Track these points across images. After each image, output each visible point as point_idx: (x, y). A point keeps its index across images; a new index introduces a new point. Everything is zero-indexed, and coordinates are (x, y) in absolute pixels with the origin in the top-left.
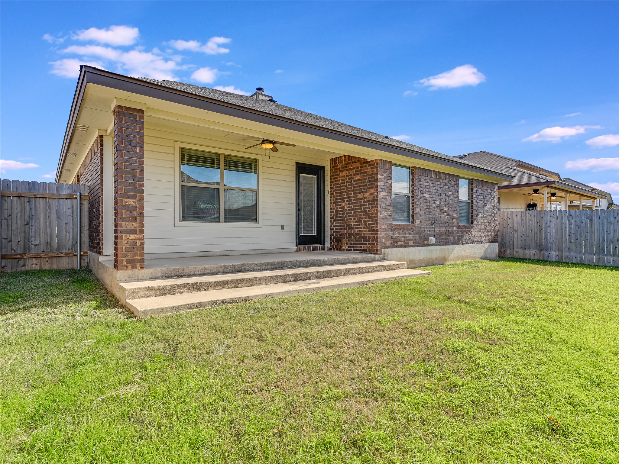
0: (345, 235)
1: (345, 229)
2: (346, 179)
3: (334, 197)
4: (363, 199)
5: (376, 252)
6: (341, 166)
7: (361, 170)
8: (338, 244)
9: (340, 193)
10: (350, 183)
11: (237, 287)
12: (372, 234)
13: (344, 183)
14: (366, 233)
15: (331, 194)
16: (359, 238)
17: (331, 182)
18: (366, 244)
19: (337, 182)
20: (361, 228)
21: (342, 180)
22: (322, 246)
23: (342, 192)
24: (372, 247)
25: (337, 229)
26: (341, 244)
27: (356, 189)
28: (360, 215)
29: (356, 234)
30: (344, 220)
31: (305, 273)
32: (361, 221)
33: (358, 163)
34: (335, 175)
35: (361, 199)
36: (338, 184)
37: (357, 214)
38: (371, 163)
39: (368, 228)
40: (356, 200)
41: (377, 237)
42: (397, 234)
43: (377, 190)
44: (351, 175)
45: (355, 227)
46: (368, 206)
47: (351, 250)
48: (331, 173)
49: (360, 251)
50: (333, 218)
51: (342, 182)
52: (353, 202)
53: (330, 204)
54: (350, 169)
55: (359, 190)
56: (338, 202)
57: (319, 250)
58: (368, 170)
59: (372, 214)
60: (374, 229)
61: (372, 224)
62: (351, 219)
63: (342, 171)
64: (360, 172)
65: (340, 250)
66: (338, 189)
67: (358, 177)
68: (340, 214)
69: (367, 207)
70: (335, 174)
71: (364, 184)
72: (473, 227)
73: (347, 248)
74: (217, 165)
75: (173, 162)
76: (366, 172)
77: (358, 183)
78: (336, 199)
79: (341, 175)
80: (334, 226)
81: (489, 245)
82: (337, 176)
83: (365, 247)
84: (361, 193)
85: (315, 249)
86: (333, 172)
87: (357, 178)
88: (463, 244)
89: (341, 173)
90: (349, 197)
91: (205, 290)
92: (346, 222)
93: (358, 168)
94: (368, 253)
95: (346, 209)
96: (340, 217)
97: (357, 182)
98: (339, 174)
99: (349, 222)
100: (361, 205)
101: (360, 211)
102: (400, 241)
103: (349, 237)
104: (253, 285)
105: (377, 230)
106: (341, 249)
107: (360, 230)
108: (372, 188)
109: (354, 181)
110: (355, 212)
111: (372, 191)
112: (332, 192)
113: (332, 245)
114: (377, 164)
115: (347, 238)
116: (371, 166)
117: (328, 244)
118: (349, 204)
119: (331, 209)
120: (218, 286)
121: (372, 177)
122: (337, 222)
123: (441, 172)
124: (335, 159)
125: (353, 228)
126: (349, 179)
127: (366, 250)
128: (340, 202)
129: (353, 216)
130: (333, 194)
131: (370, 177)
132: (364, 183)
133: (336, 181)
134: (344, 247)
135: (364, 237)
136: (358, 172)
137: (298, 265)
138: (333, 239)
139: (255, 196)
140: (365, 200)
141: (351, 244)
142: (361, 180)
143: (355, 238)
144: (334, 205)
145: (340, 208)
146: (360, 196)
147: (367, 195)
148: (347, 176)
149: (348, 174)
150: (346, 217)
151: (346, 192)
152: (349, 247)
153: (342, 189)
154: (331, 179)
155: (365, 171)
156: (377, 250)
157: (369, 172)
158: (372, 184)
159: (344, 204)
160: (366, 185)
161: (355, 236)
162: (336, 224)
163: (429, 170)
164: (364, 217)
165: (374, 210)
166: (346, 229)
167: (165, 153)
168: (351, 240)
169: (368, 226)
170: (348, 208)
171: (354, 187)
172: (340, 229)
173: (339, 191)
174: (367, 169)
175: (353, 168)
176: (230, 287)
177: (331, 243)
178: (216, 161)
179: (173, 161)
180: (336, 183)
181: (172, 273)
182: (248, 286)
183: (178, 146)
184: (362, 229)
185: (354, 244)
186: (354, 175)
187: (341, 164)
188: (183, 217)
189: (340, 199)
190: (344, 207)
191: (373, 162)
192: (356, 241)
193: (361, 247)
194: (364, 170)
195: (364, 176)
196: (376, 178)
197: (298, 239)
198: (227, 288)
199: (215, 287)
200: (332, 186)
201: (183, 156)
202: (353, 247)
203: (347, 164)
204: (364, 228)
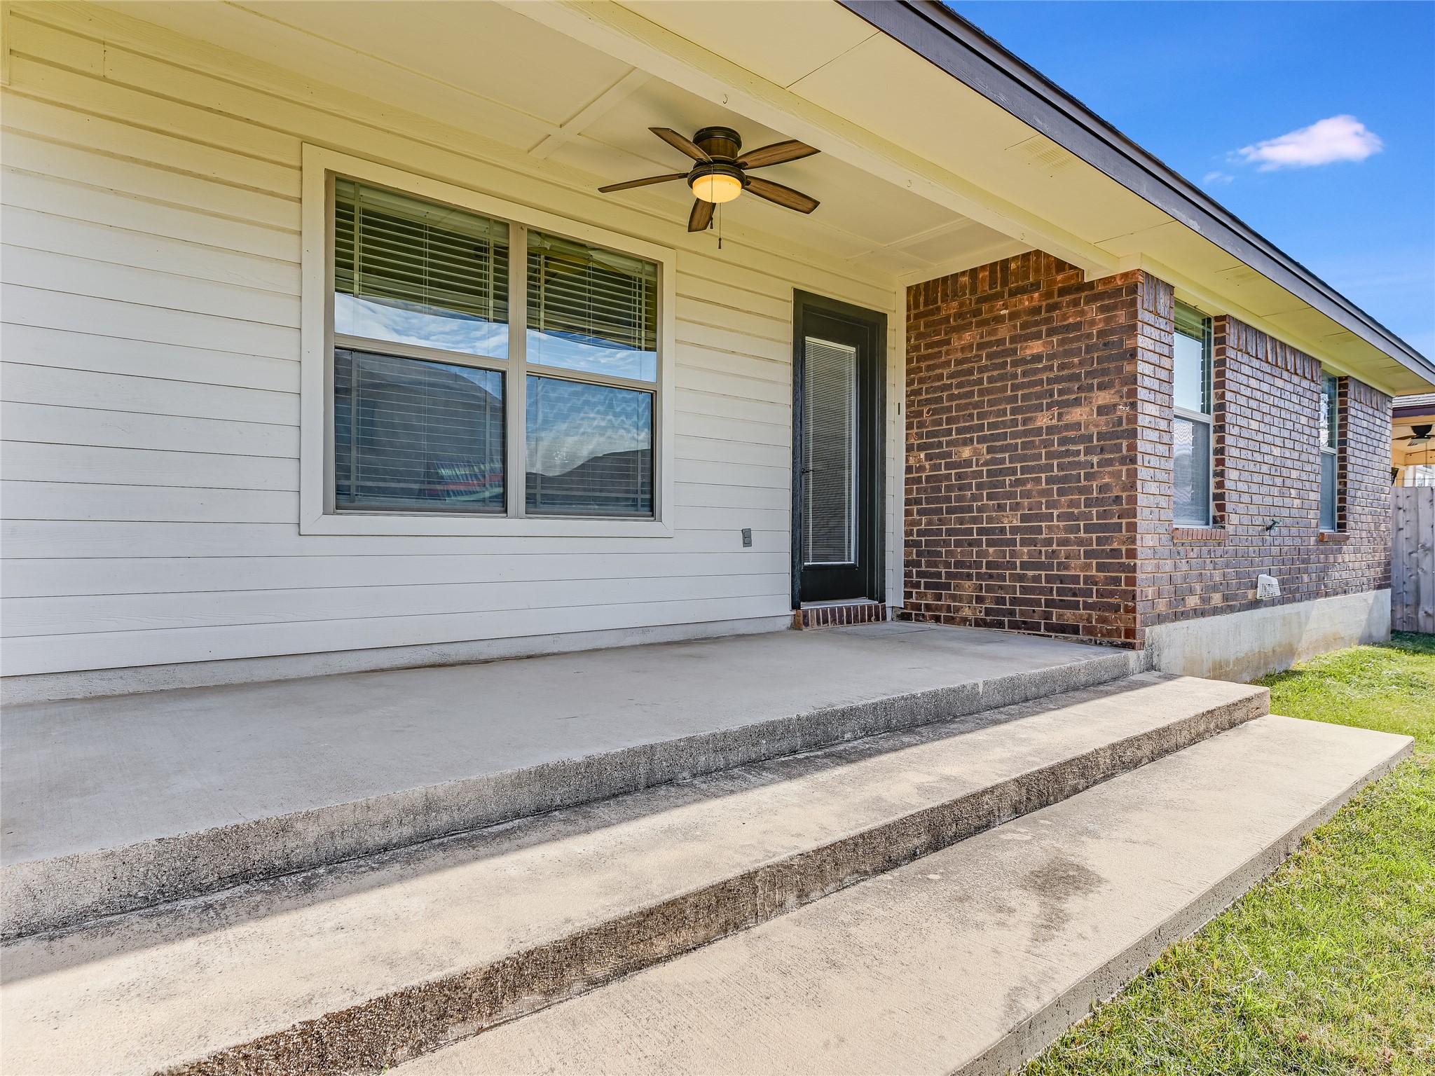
0: (970, 567)
1: (970, 545)
2: (976, 356)
3: (921, 425)
4: (1059, 432)
5: (1128, 639)
6: (952, 311)
7: (1048, 320)
8: (939, 598)
9: (949, 409)
10: (995, 373)
11: (641, 965)
12: (1101, 567)
13: (970, 371)
14: (1073, 562)
15: (907, 417)
16: (1037, 579)
17: (909, 372)
18: (1075, 606)
19: (938, 371)
20: (1049, 542)
21: (958, 362)
22: (877, 607)
23: (959, 408)
24: (1102, 620)
25: (937, 543)
26: (954, 598)
27: (1026, 391)
28: (1043, 493)
29: (1024, 566)
30: (970, 509)
31: (973, 796)
32: (1050, 517)
33: (1036, 295)
34: (928, 346)
35: (1051, 430)
36: (940, 377)
37: (1029, 486)
38: (1101, 288)
39: (1080, 542)
40: (1025, 433)
41: (1132, 581)
42: (1184, 567)
43: (1133, 393)
44: (1001, 342)
45: (1018, 537)
46: (1082, 458)
47: (1000, 625)
48: (908, 340)
49: (1043, 631)
50: (918, 501)
51: (960, 368)
52: (1009, 441)
53: (904, 454)
54: (999, 319)
55: (1039, 396)
56: (940, 445)
57: (869, 620)
58: (1088, 317)
59: (1102, 489)
60: (1115, 546)
61: (1104, 528)
62: (1001, 508)
63: (959, 329)
64: (1044, 328)
65: (950, 620)
66: (941, 398)
67: (1036, 347)
68: (949, 489)
69: (1079, 463)
70: (929, 340)
71: (1065, 372)
72: (1348, 538)
73: (982, 615)
74: (496, 297)
75: (296, 237)
76: (1077, 326)
77: (1036, 371)
78: (931, 434)
79: (956, 343)
80: (920, 533)
81: (1376, 597)
82: (936, 350)
83: (1069, 616)
84: (1049, 406)
85: (856, 616)
86: (920, 336)
87: (1028, 352)
88: (1327, 595)
89: (955, 336)
90: (992, 426)
91: (417, 1051)
92: (975, 520)
93: (1037, 311)
94: (1082, 642)
95: (974, 468)
96: (948, 500)
97: (1029, 366)
98: (948, 342)
99: (990, 520)
100: (1050, 455)
101: (1043, 475)
102: (1191, 592)
103: (991, 577)
104: (737, 927)
105: (1132, 554)
106: (953, 618)
107: (1043, 549)
108: (1101, 387)
109: (1015, 364)
110: (1018, 482)
111: (1103, 398)
112: (915, 408)
113: (914, 600)
114: (1133, 290)
115: (980, 576)
116: (1102, 299)
117: (894, 597)
118: (990, 450)
119: (909, 469)
120: (514, 990)
121: (1105, 345)
122: (935, 518)
123: (1285, 345)
124: (931, 287)
125: (1012, 542)
126: (989, 357)
127: (1075, 630)
128: (949, 444)
129: (1011, 495)
130: (920, 414)
131: (1095, 344)
132: (1061, 367)
133: (929, 368)
134: (967, 612)
135: (1062, 579)
136: (1034, 329)
137: (881, 722)
138: (915, 579)
139: (647, 414)
140: (1072, 434)
141: (1001, 601)
142: (1051, 357)
143: (1021, 578)
144: (922, 456)
145: (948, 466)
146: (1043, 420)
147: (1078, 414)
148: (981, 346)
149: (986, 339)
150: (974, 498)
151: (977, 405)
152: (988, 612)
153: (959, 397)
154: (909, 361)
155: (1071, 320)
156: (1131, 633)
157: (1092, 323)
158: (1104, 372)
159: (966, 453)
160: (1076, 377)
161: (1018, 571)
162: (929, 523)
163: (1261, 332)
164: (1063, 499)
165: (1117, 475)
166: (978, 543)
167: (256, 190)
168: (1001, 587)
169: (1082, 534)
170: (986, 463)
171: (1015, 388)
172: (946, 543)
173: (946, 404)
174: (1083, 313)
175: (1013, 316)
176: (599, 973)
177: (908, 595)
178: (491, 283)
179: (295, 232)
180: (931, 373)
181: (200, 862)
182: (708, 941)
183: (318, 164)
184: (1054, 547)
185: (1014, 601)
186: (1014, 340)
187: (955, 304)
188: (340, 491)
189: (949, 432)
190: (968, 463)
191: (1111, 286)
192: (1024, 590)
193: (1047, 616)
194: (1065, 317)
195: (1062, 342)
196: (1128, 344)
197: (798, 582)
198: (578, 986)
199: (495, 1003)
200: (916, 386)
201: (343, 214)
202: (1012, 613)
203: (980, 300)
204: (1062, 542)
